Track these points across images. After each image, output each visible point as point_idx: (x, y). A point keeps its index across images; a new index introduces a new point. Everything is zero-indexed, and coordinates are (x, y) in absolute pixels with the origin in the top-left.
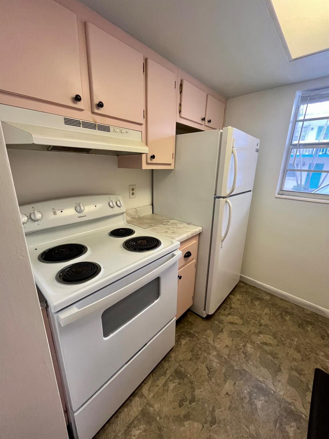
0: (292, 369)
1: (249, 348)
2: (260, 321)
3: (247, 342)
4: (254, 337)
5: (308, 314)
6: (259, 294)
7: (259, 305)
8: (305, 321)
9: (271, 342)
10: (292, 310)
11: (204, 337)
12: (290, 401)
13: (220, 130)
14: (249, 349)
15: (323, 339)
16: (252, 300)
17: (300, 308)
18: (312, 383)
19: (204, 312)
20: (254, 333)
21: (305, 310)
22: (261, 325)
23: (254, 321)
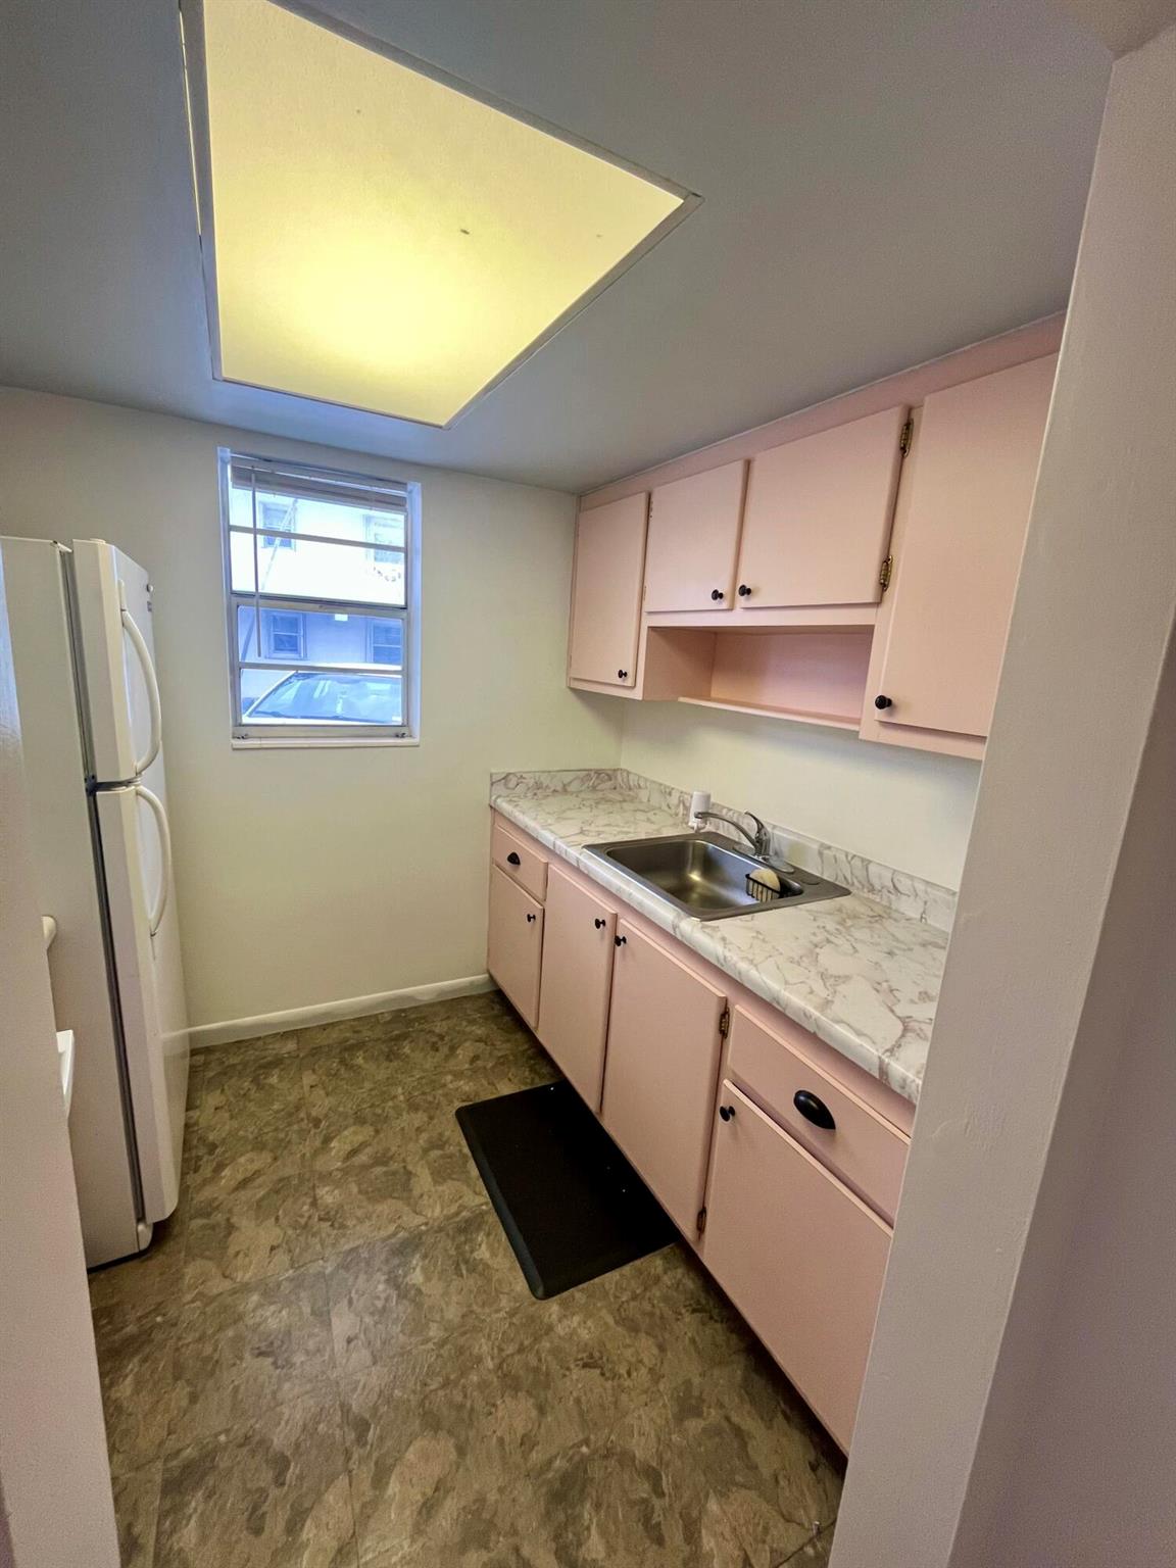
0: (426, 1151)
1: (328, 1196)
2: (309, 1115)
3: (314, 1188)
4: (320, 1164)
5: (389, 1022)
6: (263, 1053)
7: (281, 1079)
8: (391, 1039)
9: (360, 1138)
10: (356, 1035)
11: (189, 1297)
12: (454, 1209)
13: (59, 544)
14: (329, 1199)
15: (437, 1050)
16: (255, 1080)
17: (365, 1020)
18: (464, 1142)
19: (141, 1227)
20: (316, 1153)
21: (380, 1017)
22: (317, 1122)
23: (296, 1128)
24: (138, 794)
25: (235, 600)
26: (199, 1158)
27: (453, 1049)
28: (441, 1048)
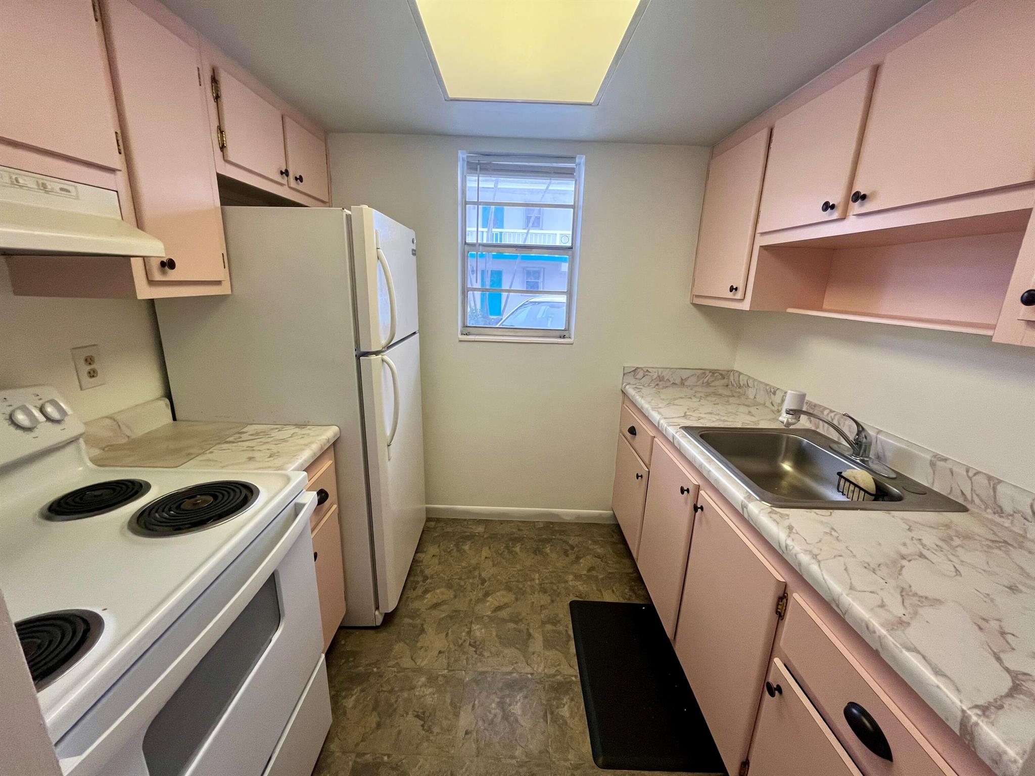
0: (543, 623)
1: (478, 631)
2: (480, 575)
3: (471, 623)
4: (478, 608)
5: (540, 529)
6: (466, 530)
7: (470, 548)
8: (540, 541)
9: (506, 600)
10: (519, 532)
11: (392, 663)
12: (552, 671)
13: (345, 210)
14: (478, 634)
15: (567, 556)
16: (457, 545)
17: (527, 523)
18: (571, 626)
19: (377, 613)
20: (479, 601)
21: (536, 524)
22: (483, 581)
23: (471, 581)
24: (383, 360)
25: (467, 248)
26: (418, 582)
27: (578, 558)
28: (570, 555)
